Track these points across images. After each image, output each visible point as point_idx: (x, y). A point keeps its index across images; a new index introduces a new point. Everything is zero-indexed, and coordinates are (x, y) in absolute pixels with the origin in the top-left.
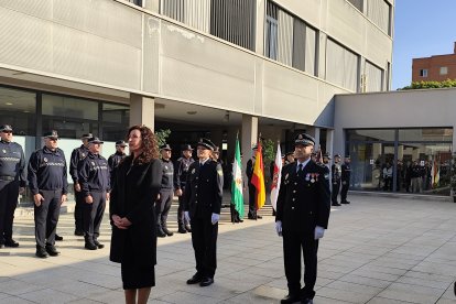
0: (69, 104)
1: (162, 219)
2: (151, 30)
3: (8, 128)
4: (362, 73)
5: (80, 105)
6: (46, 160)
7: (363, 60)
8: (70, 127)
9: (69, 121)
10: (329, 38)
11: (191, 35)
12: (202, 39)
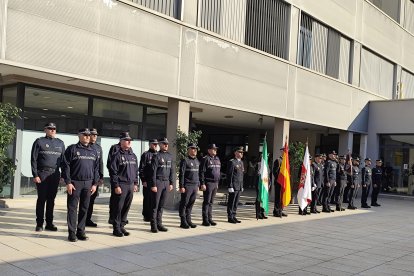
0: (117, 107)
1: (187, 211)
2: (188, 41)
3: (52, 125)
4: (398, 80)
5: (126, 108)
6: (78, 153)
7: (399, 69)
8: (117, 128)
9: (117, 122)
10: (364, 47)
11: (226, 45)
12: (237, 48)
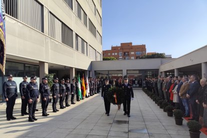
0: (13, 64)
2: (47, 41)
4: (97, 55)
6: (33, 87)
7: (97, 52)
10: (90, 45)
11: (58, 43)
12: (60, 44)
